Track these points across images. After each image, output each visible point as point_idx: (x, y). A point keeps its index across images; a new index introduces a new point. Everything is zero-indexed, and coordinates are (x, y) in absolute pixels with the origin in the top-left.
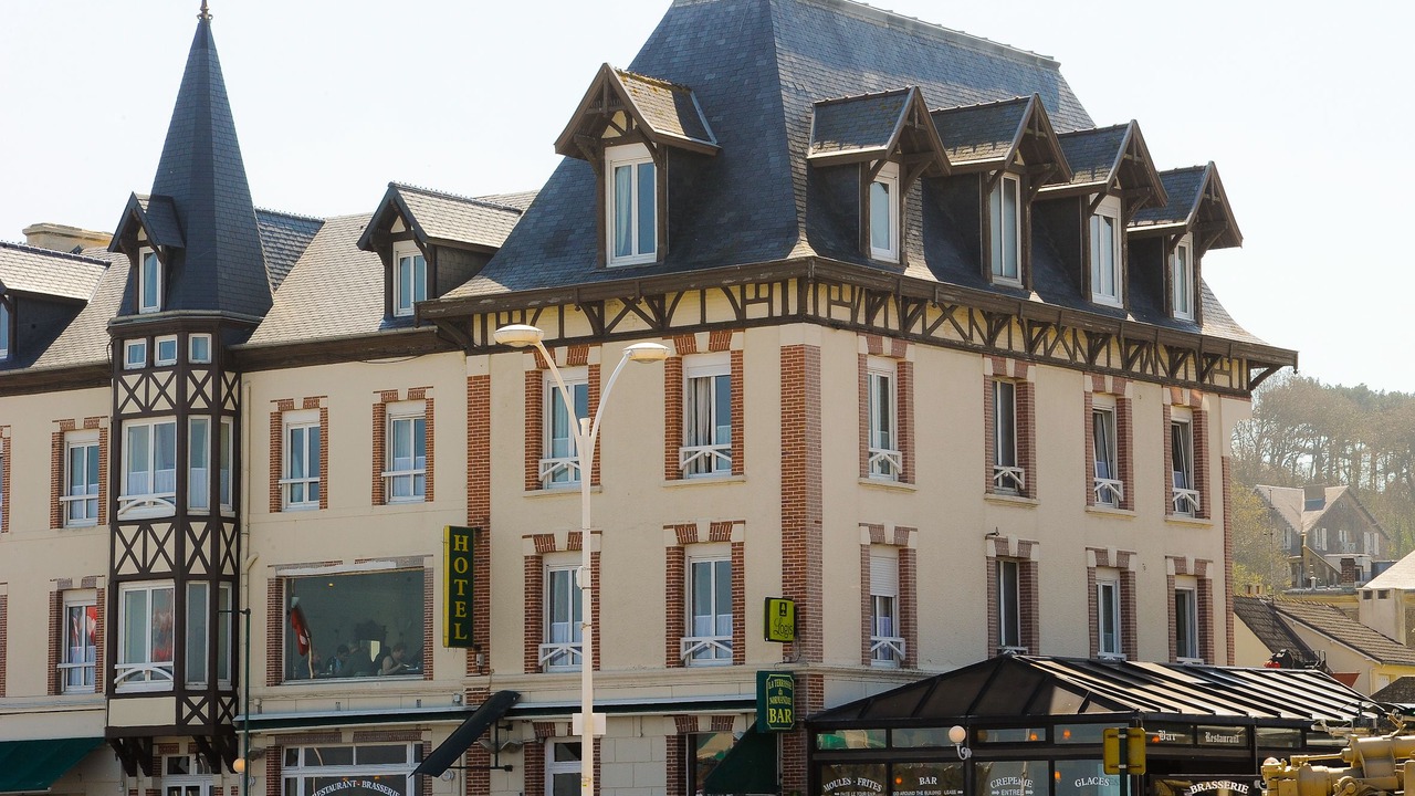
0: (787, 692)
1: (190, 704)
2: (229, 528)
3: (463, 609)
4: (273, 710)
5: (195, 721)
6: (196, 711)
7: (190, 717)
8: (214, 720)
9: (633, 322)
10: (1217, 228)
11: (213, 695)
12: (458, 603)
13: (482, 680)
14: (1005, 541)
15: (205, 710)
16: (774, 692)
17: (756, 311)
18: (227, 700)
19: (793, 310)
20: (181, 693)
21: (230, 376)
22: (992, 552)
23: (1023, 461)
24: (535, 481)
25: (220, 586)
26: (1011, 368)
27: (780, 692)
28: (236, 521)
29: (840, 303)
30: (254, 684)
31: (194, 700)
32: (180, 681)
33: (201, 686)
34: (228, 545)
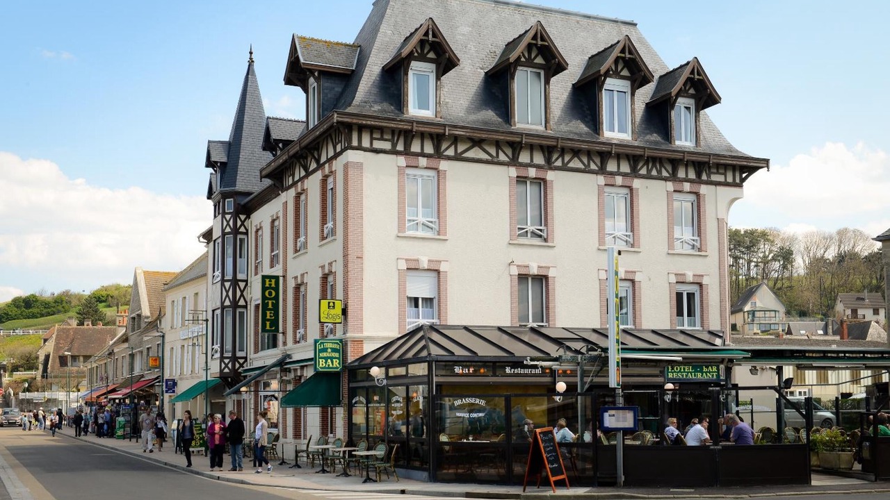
0: (334, 350)
1: (239, 363)
2: (242, 285)
3: (272, 315)
4: (257, 364)
5: (226, 370)
6: (226, 366)
7: (224, 368)
8: (234, 370)
9: (313, 165)
11: (234, 359)
12: (268, 312)
13: (284, 348)
14: (526, 266)
15: (230, 366)
18: (241, 361)
19: (345, 146)
20: (222, 358)
21: (243, 217)
22: (515, 271)
23: (546, 225)
24: (296, 251)
25: (238, 310)
26: (532, 172)
27: (329, 350)
28: (246, 281)
29: (382, 139)
30: (251, 355)
31: (227, 361)
32: (222, 353)
33: (230, 355)
34: (242, 292)
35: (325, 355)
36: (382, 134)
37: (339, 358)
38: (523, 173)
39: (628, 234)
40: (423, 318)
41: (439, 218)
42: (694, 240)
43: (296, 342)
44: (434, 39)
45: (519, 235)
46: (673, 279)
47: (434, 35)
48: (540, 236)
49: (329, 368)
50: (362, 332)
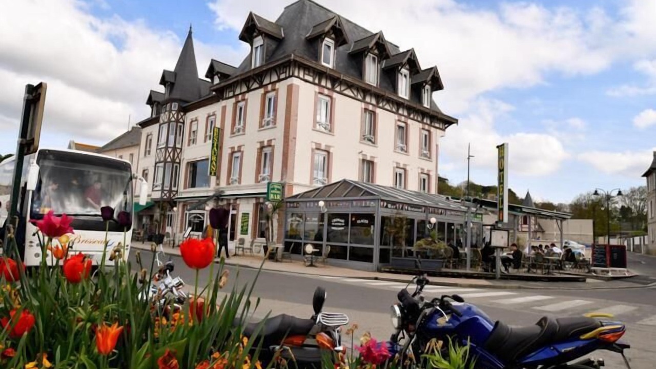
0: (278, 190)
2: (178, 151)
4: (186, 195)
5: (165, 197)
6: (165, 195)
8: (169, 198)
9: (256, 85)
10: (437, 84)
11: (170, 191)
13: (218, 187)
14: (366, 155)
15: (168, 195)
16: (273, 189)
17: (283, 76)
18: (174, 193)
19: (291, 74)
20: (163, 190)
21: (182, 114)
22: (361, 157)
23: (374, 135)
24: (233, 133)
25: (175, 165)
26: (371, 108)
27: (276, 189)
28: (181, 149)
29: (309, 75)
30: (181, 189)
31: (165, 192)
32: (163, 187)
33: (168, 189)
34: (178, 155)
35: (273, 191)
36: (309, 72)
37: (280, 194)
38: (367, 107)
40: (320, 177)
41: (331, 123)
42: (427, 153)
43: (228, 184)
44: (339, 27)
45: (363, 139)
46: (419, 171)
47: (339, 25)
48: (371, 141)
49: (275, 199)
50: (293, 180)
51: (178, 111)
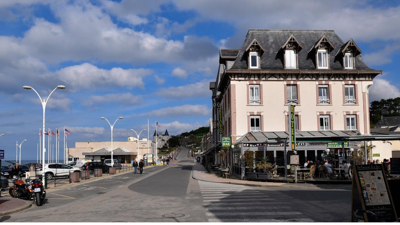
5: (215, 146)
11: (217, 143)
15: (216, 145)
21: (219, 103)
23: (297, 99)
25: (218, 129)
27: (226, 140)
29: (241, 77)
31: (215, 144)
32: (214, 142)
35: (225, 142)
36: (241, 75)
37: (229, 143)
38: (289, 83)
39: (327, 99)
40: (256, 130)
41: (260, 99)
42: (353, 100)
44: (256, 45)
45: (288, 102)
46: (345, 114)
48: (296, 102)
49: (226, 145)
50: (236, 134)
51: (216, 103)
